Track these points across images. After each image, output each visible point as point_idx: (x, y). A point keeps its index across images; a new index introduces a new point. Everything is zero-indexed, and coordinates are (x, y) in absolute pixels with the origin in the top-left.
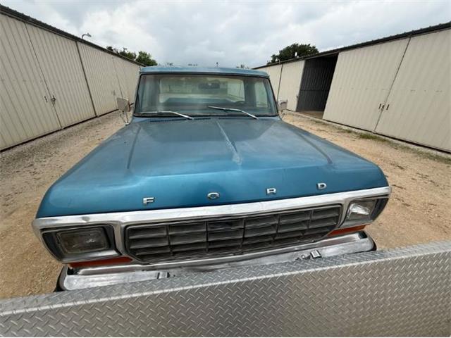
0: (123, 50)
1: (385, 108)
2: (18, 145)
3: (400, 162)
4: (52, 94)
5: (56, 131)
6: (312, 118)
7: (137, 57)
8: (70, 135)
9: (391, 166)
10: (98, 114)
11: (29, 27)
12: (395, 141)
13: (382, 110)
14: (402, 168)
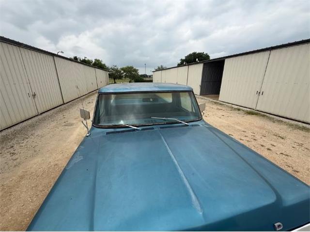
0: (84, 58)
1: (261, 94)
2: (4, 129)
3: (280, 133)
4: (34, 91)
5: (34, 117)
6: (211, 100)
7: (93, 62)
8: (44, 119)
9: (275, 137)
10: (65, 102)
11: (22, 49)
12: (271, 116)
13: (259, 95)
14: (283, 138)
